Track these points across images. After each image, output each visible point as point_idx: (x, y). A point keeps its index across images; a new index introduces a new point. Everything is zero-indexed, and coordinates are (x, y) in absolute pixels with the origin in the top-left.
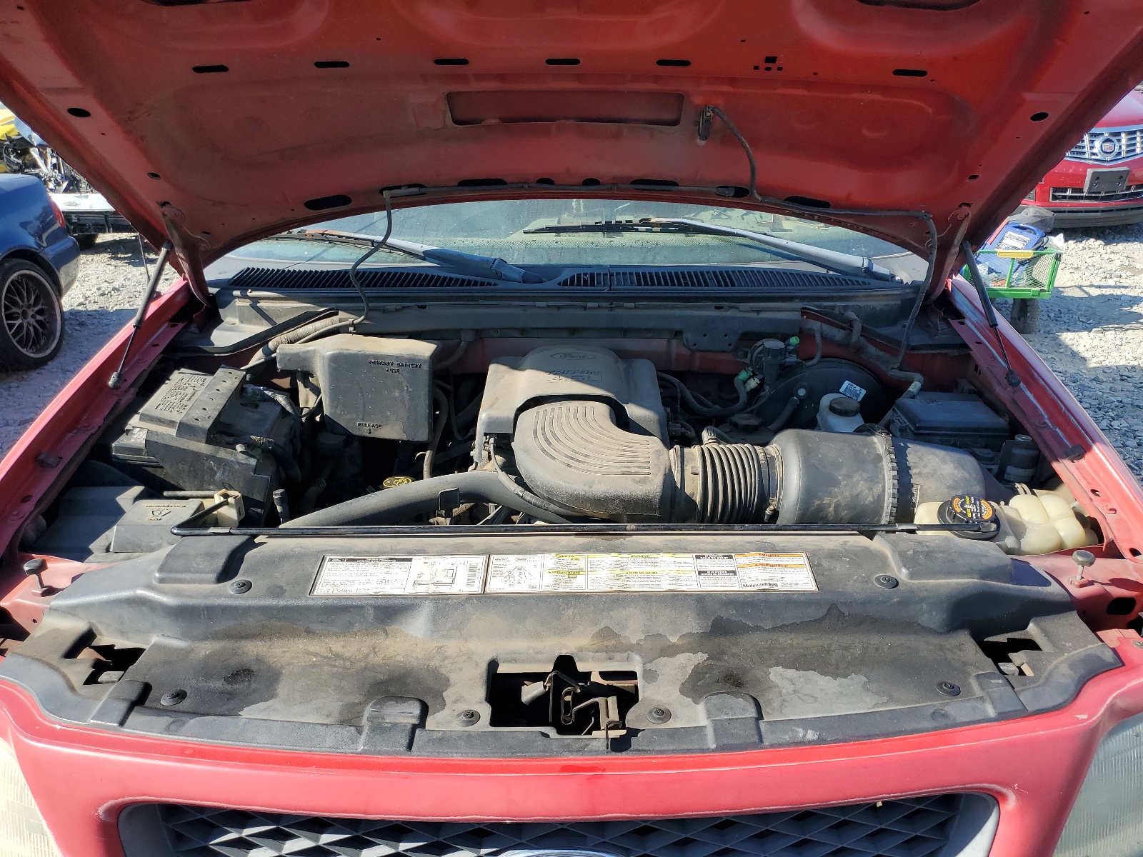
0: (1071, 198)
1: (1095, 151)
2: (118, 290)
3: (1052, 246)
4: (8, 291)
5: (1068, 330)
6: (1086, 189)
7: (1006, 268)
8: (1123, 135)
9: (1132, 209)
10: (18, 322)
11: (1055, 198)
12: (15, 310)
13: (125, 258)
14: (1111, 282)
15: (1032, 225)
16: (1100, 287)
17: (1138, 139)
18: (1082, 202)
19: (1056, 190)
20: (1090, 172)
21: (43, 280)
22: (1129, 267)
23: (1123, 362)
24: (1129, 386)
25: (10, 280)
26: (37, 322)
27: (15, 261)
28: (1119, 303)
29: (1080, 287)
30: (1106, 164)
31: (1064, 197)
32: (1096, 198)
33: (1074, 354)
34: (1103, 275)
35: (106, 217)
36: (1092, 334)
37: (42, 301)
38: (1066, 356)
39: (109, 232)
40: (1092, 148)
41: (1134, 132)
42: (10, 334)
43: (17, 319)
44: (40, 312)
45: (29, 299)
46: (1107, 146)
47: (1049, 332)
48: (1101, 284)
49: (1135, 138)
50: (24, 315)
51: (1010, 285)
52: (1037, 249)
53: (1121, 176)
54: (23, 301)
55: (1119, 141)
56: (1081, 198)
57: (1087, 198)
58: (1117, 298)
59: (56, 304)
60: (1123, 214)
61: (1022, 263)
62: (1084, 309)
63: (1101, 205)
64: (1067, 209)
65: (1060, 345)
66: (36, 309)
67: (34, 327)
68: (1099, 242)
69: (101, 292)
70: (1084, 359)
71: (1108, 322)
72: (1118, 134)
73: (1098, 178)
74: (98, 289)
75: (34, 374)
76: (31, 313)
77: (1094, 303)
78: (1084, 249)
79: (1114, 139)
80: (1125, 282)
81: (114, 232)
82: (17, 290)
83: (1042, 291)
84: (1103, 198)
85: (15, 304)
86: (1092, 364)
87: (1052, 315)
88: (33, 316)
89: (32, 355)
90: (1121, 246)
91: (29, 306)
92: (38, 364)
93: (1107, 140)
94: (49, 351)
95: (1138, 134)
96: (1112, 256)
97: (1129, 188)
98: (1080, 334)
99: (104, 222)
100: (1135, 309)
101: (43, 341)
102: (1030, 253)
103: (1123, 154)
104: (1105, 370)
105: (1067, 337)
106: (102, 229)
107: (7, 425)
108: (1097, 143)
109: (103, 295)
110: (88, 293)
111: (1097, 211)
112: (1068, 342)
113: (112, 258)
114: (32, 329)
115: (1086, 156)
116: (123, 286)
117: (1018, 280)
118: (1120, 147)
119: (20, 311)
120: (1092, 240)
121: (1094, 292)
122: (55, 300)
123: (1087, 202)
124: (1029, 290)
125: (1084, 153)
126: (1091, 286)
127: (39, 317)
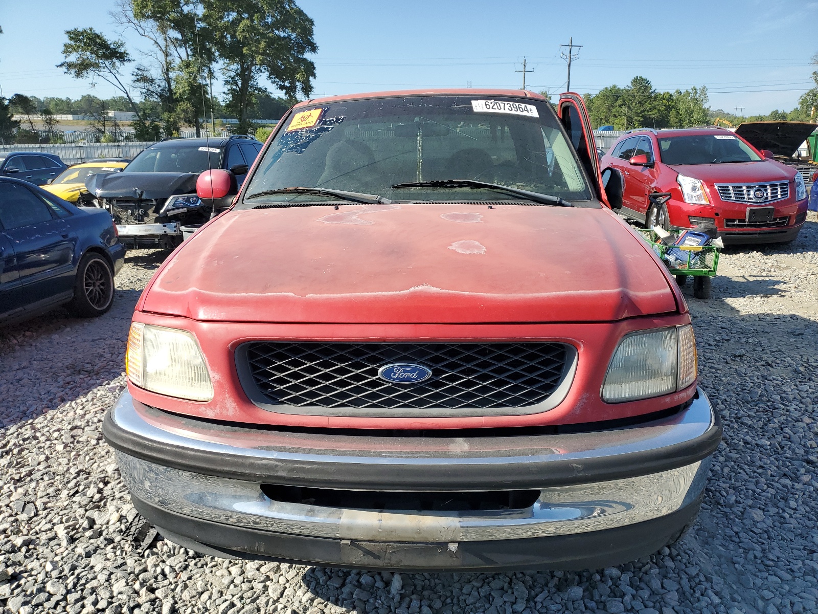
0: (738, 225)
1: (751, 196)
2: (140, 280)
3: (714, 244)
4: (88, 270)
5: (731, 297)
6: (747, 220)
7: (686, 257)
8: (768, 187)
9: (779, 232)
10: (91, 288)
11: (727, 226)
12: (90, 281)
13: (142, 266)
14: (764, 274)
15: (703, 233)
16: (756, 276)
17: (779, 189)
18: (745, 228)
19: (728, 220)
20: (748, 209)
21: (106, 266)
22: (777, 267)
23: (762, 312)
24: (764, 323)
25: (89, 263)
26: (101, 289)
27: (92, 253)
28: (767, 284)
29: (743, 277)
30: (759, 204)
31: (734, 225)
32: (755, 226)
33: (733, 309)
34: (758, 270)
35: (135, 239)
36: (745, 299)
37: (104, 278)
38: (727, 310)
39: (136, 248)
40: (749, 195)
41: (776, 185)
42: (87, 294)
43: (90, 286)
44: (102, 284)
45: (98, 276)
46: (758, 194)
47: (718, 298)
48: (757, 275)
49: (777, 189)
50: (94, 285)
51: (689, 267)
52: (706, 245)
53: (769, 212)
54: (94, 276)
55: (766, 190)
56: (745, 225)
57: (748, 225)
58: (766, 281)
59: (111, 280)
60: (773, 235)
61: (697, 254)
62: (743, 287)
63: (758, 230)
64: (736, 232)
65: (724, 304)
66: (100, 282)
67: (99, 293)
68: (759, 253)
69: (130, 281)
70: (738, 311)
71: (757, 293)
72: (766, 186)
73: (754, 213)
74: (129, 279)
75: (96, 319)
76: (98, 284)
77: (750, 285)
78: (750, 257)
79: (763, 189)
80: (772, 274)
81: (139, 249)
82: (92, 271)
83: (710, 271)
84: (759, 226)
85: (90, 277)
86: (742, 313)
87: (722, 290)
88: (98, 286)
89: (96, 308)
90: (774, 256)
91: (97, 280)
92: (99, 314)
93: (758, 190)
94: (105, 307)
95: (779, 186)
96: (767, 261)
97: (775, 219)
98: (738, 298)
99: (133, 242)
100: (776, 287)
101: (102, 302)
102: (700, 248)
103: (769, 199)
104: (749, 316)
105: (729, 301)
106: (131, 247)
107: (85, 341)
108: (752, 192)
109: (132, 282)
110: (122, 282)
111: (756, 234)
112: (729, 303)
113: (135, 265)
114: (97, 293)
115: (745, 200)
116: (143, 279)
117: (695, 264)
118: (767, 194)
119: (92, 282)
120: (755, 252)
121: (751, 279)
122: (111, 277)
123: (749, 228)
124: (702, 271)
125: (744, 198)
126: (751, 276)
127: (102, 287)
